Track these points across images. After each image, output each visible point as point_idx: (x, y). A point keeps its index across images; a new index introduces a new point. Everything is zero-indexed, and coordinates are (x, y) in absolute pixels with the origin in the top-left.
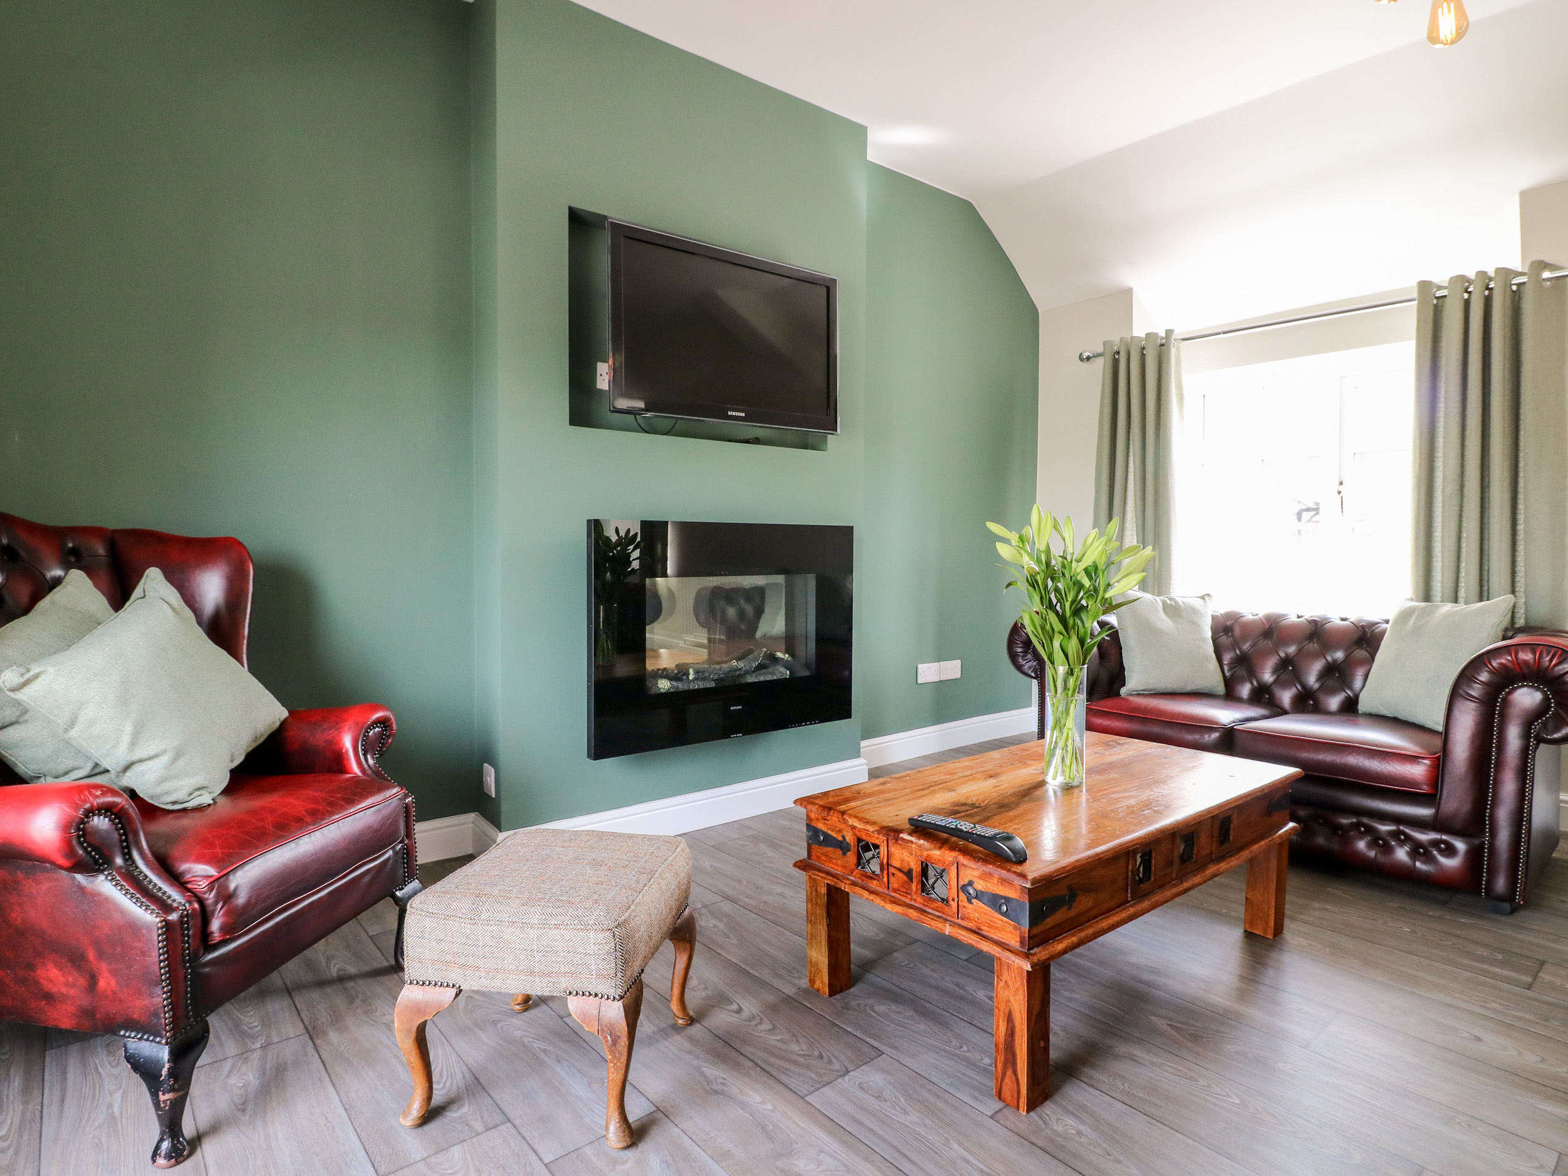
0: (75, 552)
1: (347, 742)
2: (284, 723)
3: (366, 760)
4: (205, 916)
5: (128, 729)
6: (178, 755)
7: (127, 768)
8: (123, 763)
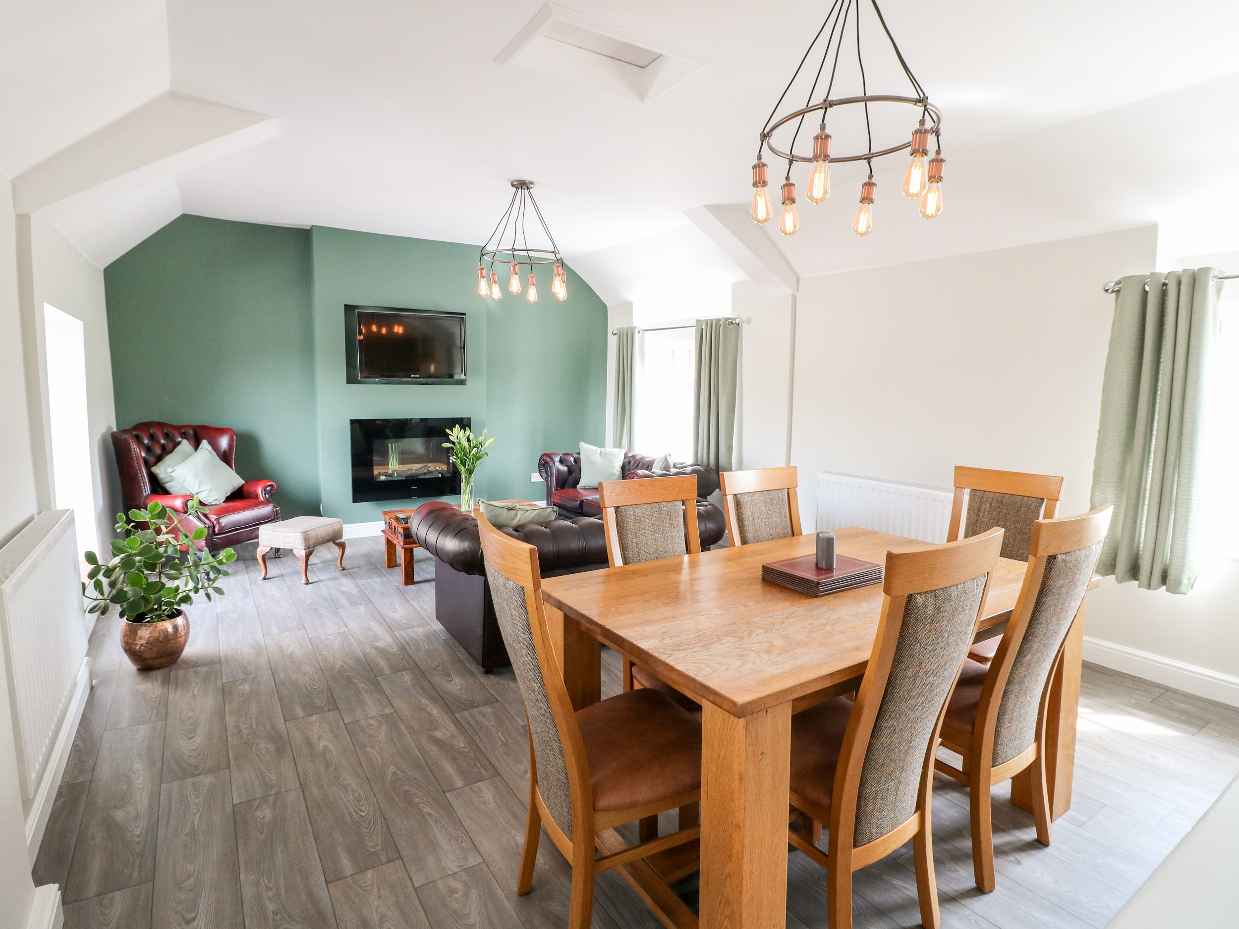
0: (184, 433)
1: (260, 491)
2: (243, 485)
3: (266, 496)
4: (214, 527)
5: (197, 484)
6: (210, 491)
7: (197, 494)
8: (196, 492)
